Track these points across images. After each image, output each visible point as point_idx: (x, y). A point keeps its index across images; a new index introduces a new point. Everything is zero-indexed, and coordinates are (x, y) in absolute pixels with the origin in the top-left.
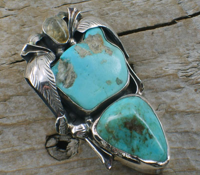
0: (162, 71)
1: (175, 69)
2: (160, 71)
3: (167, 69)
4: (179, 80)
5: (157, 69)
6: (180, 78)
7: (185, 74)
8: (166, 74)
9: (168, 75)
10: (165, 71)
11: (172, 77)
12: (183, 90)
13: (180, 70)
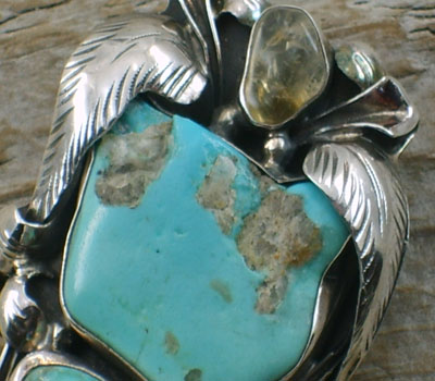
0: (346, 14)
1: (392, 4)
2: (337, 15)
3: (363, 6)
4: (407, 46)
5: (326, 7)
6: (410, 36)
7: (426, 22)
8: (361, 23)
9: (367, 27)
10: (355, 14)
11: (379, 34)
12: (422, 80)
13: (409, 7)
